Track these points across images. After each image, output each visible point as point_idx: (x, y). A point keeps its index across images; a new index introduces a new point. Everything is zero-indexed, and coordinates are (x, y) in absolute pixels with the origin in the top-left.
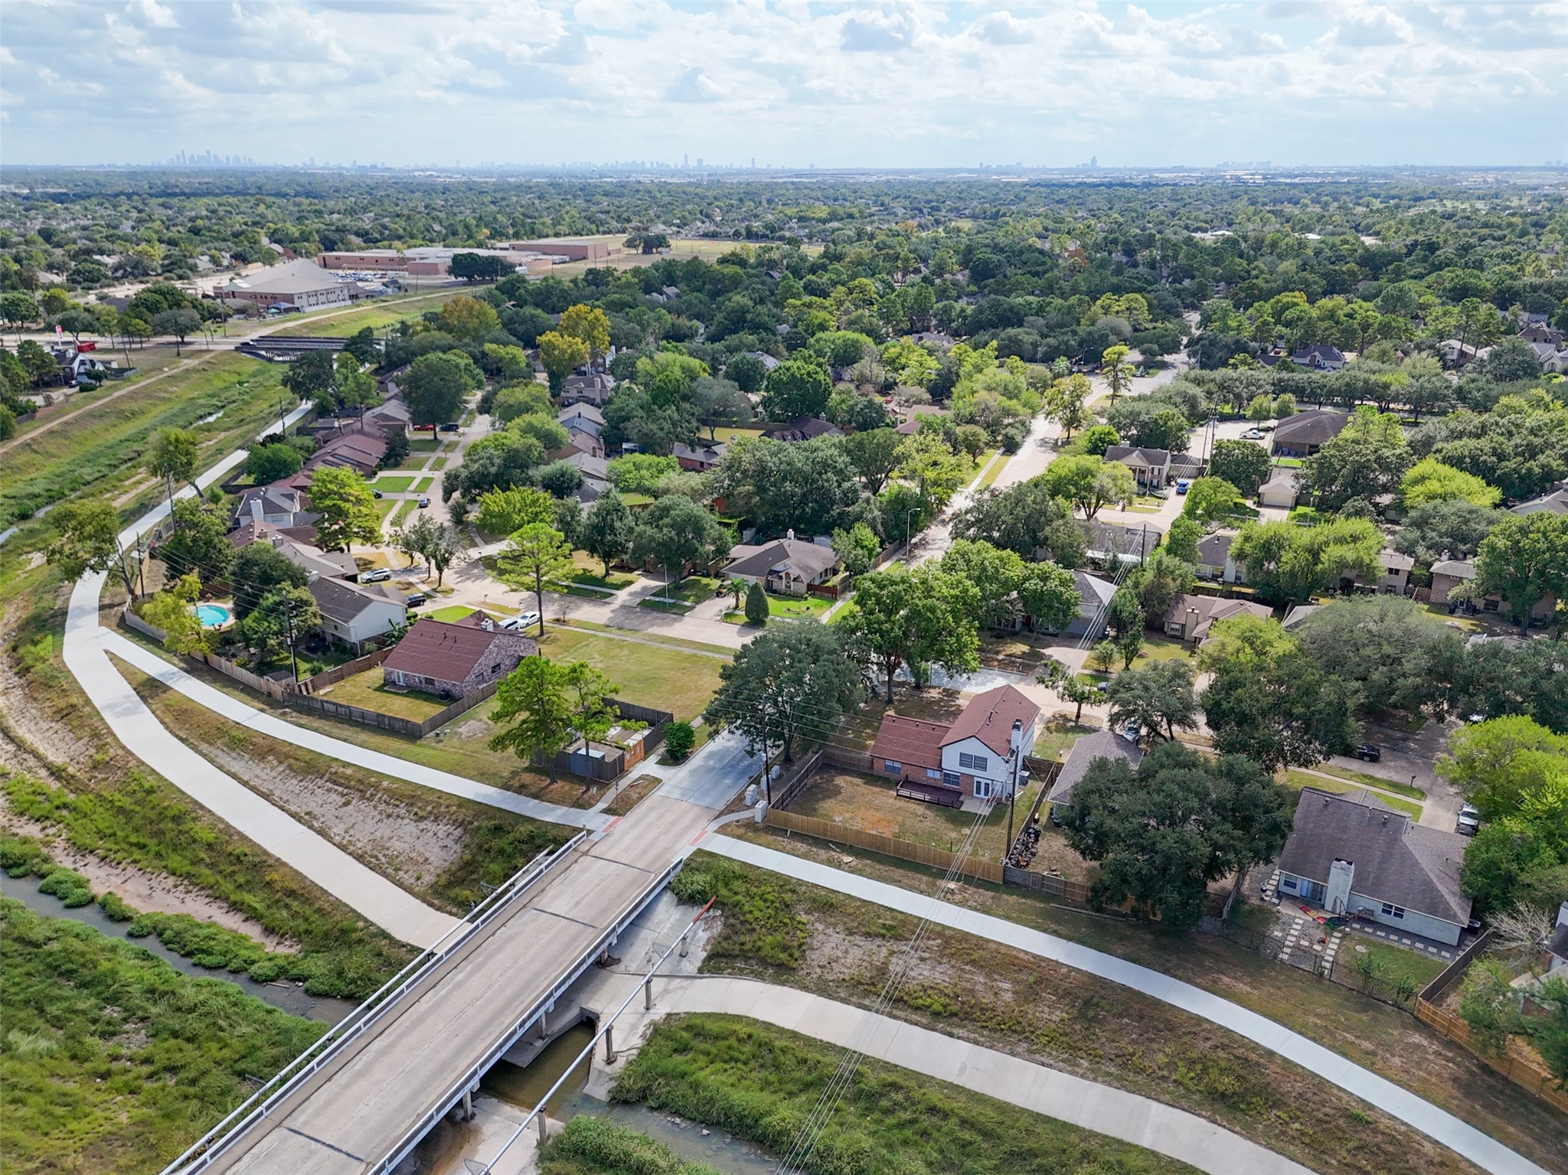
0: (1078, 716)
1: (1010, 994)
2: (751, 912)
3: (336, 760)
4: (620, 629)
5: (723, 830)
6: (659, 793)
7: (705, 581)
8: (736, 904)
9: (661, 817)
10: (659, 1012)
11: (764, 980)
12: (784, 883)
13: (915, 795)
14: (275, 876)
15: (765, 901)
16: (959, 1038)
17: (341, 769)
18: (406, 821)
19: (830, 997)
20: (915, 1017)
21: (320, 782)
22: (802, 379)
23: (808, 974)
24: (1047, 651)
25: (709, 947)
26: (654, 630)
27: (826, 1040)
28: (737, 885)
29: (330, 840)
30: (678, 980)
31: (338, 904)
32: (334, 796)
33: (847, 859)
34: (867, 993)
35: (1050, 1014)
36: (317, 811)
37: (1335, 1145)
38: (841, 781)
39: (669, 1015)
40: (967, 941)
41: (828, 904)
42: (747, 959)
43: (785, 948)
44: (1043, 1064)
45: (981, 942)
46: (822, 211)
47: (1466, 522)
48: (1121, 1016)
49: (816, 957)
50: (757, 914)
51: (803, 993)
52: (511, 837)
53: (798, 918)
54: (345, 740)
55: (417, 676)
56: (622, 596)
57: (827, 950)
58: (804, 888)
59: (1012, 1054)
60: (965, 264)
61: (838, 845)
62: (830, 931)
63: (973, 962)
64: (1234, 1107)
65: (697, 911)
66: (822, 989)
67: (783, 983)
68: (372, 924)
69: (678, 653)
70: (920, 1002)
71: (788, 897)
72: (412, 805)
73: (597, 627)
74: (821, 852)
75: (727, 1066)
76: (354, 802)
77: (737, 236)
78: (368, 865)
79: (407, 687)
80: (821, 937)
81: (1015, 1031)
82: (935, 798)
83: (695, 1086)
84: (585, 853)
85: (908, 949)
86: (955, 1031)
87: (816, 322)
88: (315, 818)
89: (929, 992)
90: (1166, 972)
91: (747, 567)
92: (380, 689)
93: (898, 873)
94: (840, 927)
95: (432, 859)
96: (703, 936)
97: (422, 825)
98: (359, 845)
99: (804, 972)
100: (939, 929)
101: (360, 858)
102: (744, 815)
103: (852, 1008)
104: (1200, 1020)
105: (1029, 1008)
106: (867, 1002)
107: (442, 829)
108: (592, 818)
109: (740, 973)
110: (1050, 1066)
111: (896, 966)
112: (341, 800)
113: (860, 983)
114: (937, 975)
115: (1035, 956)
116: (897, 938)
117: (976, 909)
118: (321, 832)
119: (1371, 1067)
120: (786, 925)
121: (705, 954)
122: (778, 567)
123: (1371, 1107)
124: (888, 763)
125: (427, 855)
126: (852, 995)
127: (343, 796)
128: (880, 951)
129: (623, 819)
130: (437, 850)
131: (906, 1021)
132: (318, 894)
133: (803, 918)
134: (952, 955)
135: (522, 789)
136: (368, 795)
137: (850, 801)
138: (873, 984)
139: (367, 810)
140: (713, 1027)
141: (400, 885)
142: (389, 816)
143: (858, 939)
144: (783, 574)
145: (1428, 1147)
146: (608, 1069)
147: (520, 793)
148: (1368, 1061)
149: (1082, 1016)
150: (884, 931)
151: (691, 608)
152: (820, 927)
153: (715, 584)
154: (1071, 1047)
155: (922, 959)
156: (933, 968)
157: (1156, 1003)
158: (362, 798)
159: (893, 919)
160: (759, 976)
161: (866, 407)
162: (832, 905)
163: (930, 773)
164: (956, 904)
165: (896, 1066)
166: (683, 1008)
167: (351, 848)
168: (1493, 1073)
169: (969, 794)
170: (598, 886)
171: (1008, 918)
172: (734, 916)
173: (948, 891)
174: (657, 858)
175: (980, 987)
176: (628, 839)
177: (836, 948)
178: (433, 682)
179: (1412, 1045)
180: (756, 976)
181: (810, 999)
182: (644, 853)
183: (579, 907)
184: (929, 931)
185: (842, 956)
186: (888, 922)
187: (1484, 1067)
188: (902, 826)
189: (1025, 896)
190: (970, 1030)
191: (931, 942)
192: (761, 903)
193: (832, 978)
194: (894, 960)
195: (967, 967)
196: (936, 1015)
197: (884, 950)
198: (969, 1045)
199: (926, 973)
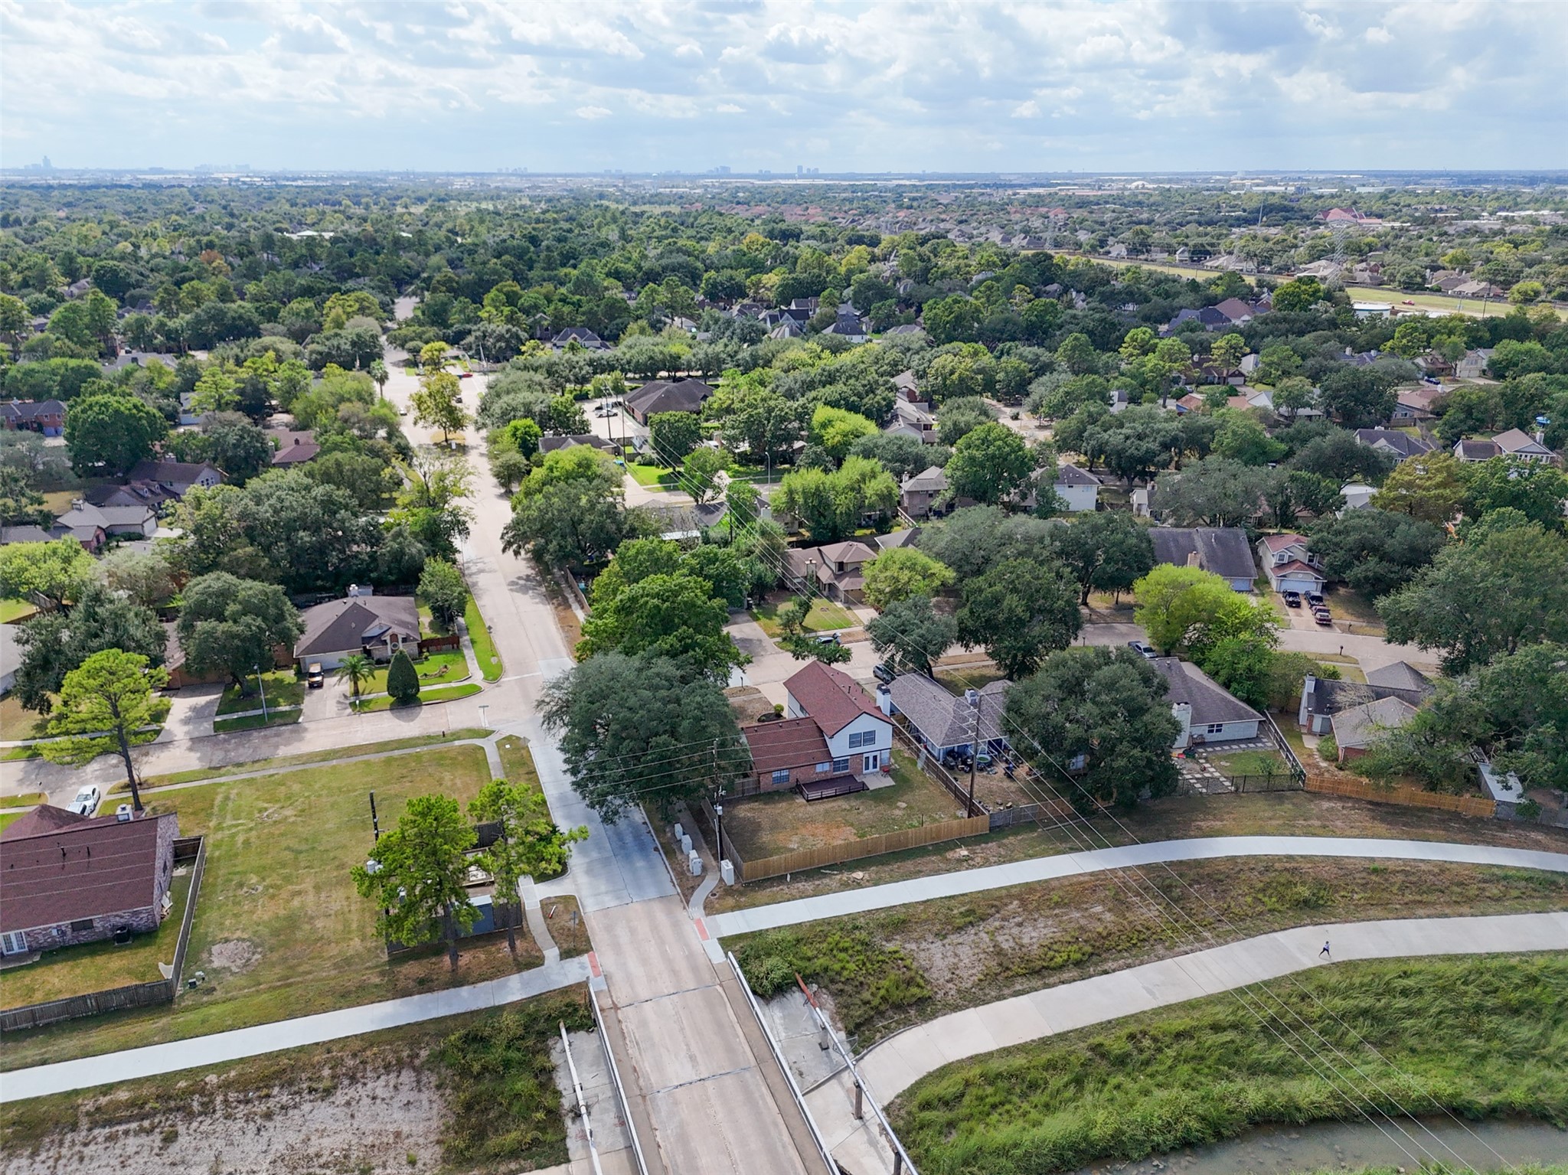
1: (1108, 914)
2: (843, 968)
3: (76, 1092)
4: (239, 765)
5: (710, 909)
6: (588, 910)
7: (268, 676)
8: (824, 969)
9: (633, 931)
10: (875, 1111)
11: (914, 1024)
12: (840, 925)
13: (826, 793)
15: (845, 950)
16: (1114, 971)
17: (103, 1100)
18: (306, 1107)
19: (985, 1002)
20: (1066, 976)
21: (82, 1135)
23: (946, 993)
25: (839, 1025)
26: (283, 751)
27: (1035, 1038)
28: (805, 950)
32: (132, 1143)
33: (859, 875)
34: (1010, 980)
35: (1149, 912)
37: (1385, 895)
39: (887, 1109)
40: (1035, 890)
41: (898, 921)
42: (881, 1014)
43: (909, 982)
44: (1186, 953)
45: (1045, 885)
48: (1190, 885)
49: (940, 975)
50: (852, 966)
51: (959, 1014)
52: (501, 1040)
53: (887, 950)
54: (44, 1063)
55: (51, 930)
56: (176, 728)
57: (940, 963)
58: (862, 920)
59: (1160, 958)
60: (72, 274)
61: (830, 867)
62: (924, 945)
63: (1057, 905)
64: (1316, 907)
65: (796, 998)
66: (971, 999)
67: (934, 1016)
69: (367, 763)
70: (1059, 960)
71: (862, 935)
72: (291, 1083)
74: (826, 881)
75: (996, 1116)
76: (181, 1128)
79: (32, 951)
80: (922, 955)
81: (1144, 940)
82: (839, 789)
83: (1003, 1151)
84: (617, 1007)
85: (997, 924)
86: (1106, 967)
89: (1055, 947)
90: (1169, 838)
91: (325, 643)
93: (909, 865)
94: (930, 938)
95: (406, 1129)
97: (340, 1097)
99: (941, 994)
100: (1003, 892)
102: (710, 884)
103: (1012, 1000)
104: (1233, 859)
105: (1130, 916)
106: (1018, 987)
107: (379, 1087)
108: (559, 971)
109: (889, 1032)
110: (1192, 951)
111: (1005, 943)
112: (157, 1139)
113: (995, 975)
114: (1045, 931)
115: (1092, 874)
116: (983, 919)
117: (1002, 863)
119: (1334, 835)
120: (883, 961)
121: (843, 1034)
122: (372, 630)
123: (1372, 860)
124: (775, 775)
125: (391, 1128)
126: (1000, 989)
127: (149, 1132)
128: (981, 937)
129: (596, 955)
130: (398, 1115)
131: (1063, 983)
133: (890, 947)
134: (1037, 908)
135: (424, 985)
136: (196, 1106)
137: (776, 826)
138: (1008, 969)
139: (220, 1127)
140: (947, 1088)
142: (268, 1116)
143: (954, 938)
144: (388, 638)
145: (1423, 867)
147: (431, 990)
148: (1326, 830)
149: (1170, 901)
150: (967, 919)
151: (297, 712)
152: (913, 946)
153: (289, 676)
154: (1189, 928)
155: (1020, 925)
156: (1035, 928)
157: (1198, 863)
158: (190, 1116)
159: (963, 904)
160: (908, 1023)
161: (243, 438)
162: (904, 922)
163: (819, 768)
164: (984, 866)
165: (1110, 1022)
166: (888, 1095)
168: (1378, 804)
169: (861, 773)
170: (682, 1029)
171: (1031, 857)
172: (832, 981)
173: (967, 859)
174: (695, 969)
175: (1083, 922)
176: (635, 967)
177: (944, 957)
178: (88, 925)
179: (1329, 810)
180: (905, 1025)
181: (971, 1014)
182: (674, 972)
183: (699, 1059)
184: (1000, 898)
185: (956, 960)
186: (963, 909)
187: (1370, 803)
188: (852, 825)
189: (1016, 834)
190: (1114, 960)
191: (1011, 907)
192: (842, 955)
193: (969, 985)
194: (1000, 939)
195: (1057, 911)
196: (1078, 964)
197: (983, 935)
198: (1127, 971)
199: (1034, 934)
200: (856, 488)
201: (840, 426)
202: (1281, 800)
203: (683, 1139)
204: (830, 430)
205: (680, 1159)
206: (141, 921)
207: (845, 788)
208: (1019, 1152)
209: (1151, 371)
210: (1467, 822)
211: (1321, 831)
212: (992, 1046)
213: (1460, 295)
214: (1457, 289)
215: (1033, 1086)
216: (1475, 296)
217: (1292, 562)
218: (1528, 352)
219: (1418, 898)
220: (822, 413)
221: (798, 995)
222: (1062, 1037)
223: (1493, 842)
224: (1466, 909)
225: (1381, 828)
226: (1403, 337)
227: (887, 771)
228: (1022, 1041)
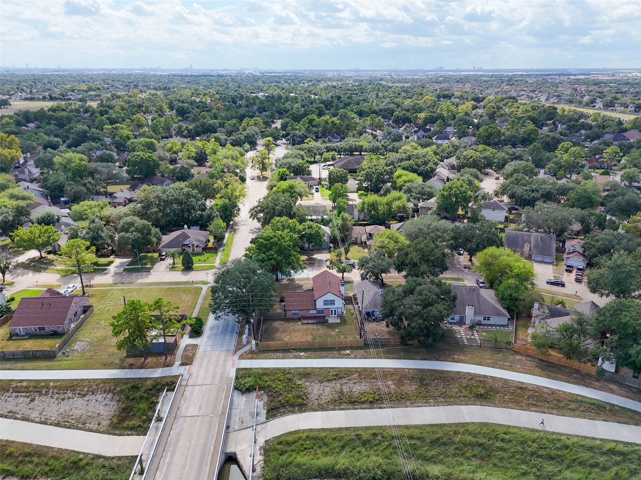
0: (343, 278)
1: (393, 386)
2: (276, 387)
3: (13, 380)
4: (123, 283)
5: (241, 357)
6: (200, 350)
7: (150, 255)
8: (269, 386)
9: (209, 360)
10: (261, 441)
11: (296, 413)
12: (284, 371)
13: (310, 322)
14: (11, 449)
15: (280, 380)
16: (384, 408)
17: (19, 384)
18: (75, 399)
19: (326, 410)
20: (364, 406)
21: (8, 394)
22: (147, 159)
23: (313, 404)
24: (315, 256)
25: (266, 408)
26: (140, 281)
27: (337, 427)
28: (265, 378)
29: (33, 421)
30: (260, 426)
31: (61, 451)
32: (22, 399)
33: (302, 354)
34: (341, 403)
35: (411, 388)
36: (15, 409)
37: (520, 399)
38: (276, 324)
39: (266, 441)
40: (367, 371)
41: (306, 374)
42: (284, 407)
43: (299, 397)
44: (419, 407)
45: (373, 370)
46: (84, 87)
47: (423, 188)
48: (434, 380)
49: (312, 396)
50: (281, 387)
51: (315, 413)
52: (143, 389)
53: (297, 383)
54: (10, 369)
55: (33, 328)
56: (112, 269)
57: (315, 392)
58: (293, 371)
59: (406, 407)
61: (294, 349)
62: (313, 384)
63: (374, 378)
64: (486, 398)
65: (254, 394)
66: (322, 408)
67: (305, 411)
68: (88, 454)
69: (162, 288)
70: (363, 400)
71: (289, 376)
72: (74, 390)
73: (110, 285)
74: (289, 354)
75: (305, 452)
76: (37, 398)
77: (44, 98)
78: (65, 427)
79: (27, 334)
80: (310, 388)
81: (403, 398)
82: (316, 321)
83: (299, 465)
84: (187, 385)
85: (345, 381)
86: (382, 406)
87: (125, 135)
88: (15, 413)
89: (364, 394)
90: (437, 360)
91: (170, 245)
92: (10, 339)
93: (324, 353)
94: (316, 381)
95: (102, 413)
96: (261, 404)
97: (86, 398)
98: (53, 419)
99: (311, 404)
100: (354, 369)
101: (58, 425)
102: (247, 348)
103: (338, 411)
104: (459, 373)
105: (402, 388)
106: (342, 407)
107: (100, 397)
108: (176, 370)
109: (284, 414)
110: (421, 406)
111: (345, 389)
112: (29, 400)
113: (336, 400)
114: (363, 387)
115: (394, 369)
116: (341, 378)
117: (361, 358)
118: (24, 419)
119: (513, 370)
120: (294, 387)
121: (265, 411)
122: (186, 242)
123: (523, 383)
124: (293, 312)
125: (98, 412)
126: (335, 406)
127: (27, 397)
128: (337, 385)
129: (192, 366)
130: (102, 408)
131: (361, 409)
132: (46, 450)
133: (299, 382)
134: (365, 378)
135: (131, 366)
136: (44, 392)
137: (284, 331)
138: (341, 399)
139: (48, 400)
140: (290, 439)
141: (91, 430)
142: (63, 400)
143: (326, 384)
144: (191, 245)
145: (545, 390)
146: (255, 474)
147: (132, 368)
148: (511, 368)
149: (422, 385)
150: (334, 377)
151: (152, 268)
152: (308, 384)
153: (156, 255)
154: (425, 397)
155: (355, 383)
156: (360, 385)
157: (443, 372)
158: (41, 394)
159: (335, 371)
160: (293, 412)
161: (181, 169)
162: (308, 374)
163: (311, 312)
164: (353, 358)
165: (370, 427)
166: (270, 437)
167: (49, 422)
168: (544, 361)
169: (329, 316)
170: (204, 398)
171: (375, 358)
172: (270, 391)
173: (348, 354)
174: (222, 378)
175: (381, 387)
176: (202, 373)
177: (319, 390)
178: (43, 329)
179: (518, 360)
180: (292, 412)
181: (319, 414)
183: (202, 409)
184: (351, 371)
185: (323, 392)
186: (334, 373)
187: (540, 360)
188: (313, 335)
189: (374, 348)
190: (387, 404)
191: (354, 376)
192: (278, 382)
193: (323, 403)
194: (344, 387)
195: (372, 381)
196: (371, 402)
197: (338, 385)
198: (390, 409)
199: (359, 388)
200: (389, 204)
201: (404, 178)
202: (499, 352)
203: (179, 434)
204: (400, 179)
205: (173, 441)
206: (60, 330)
207: (318, 321)
208: (304, 467)
210: (581, 375)
212: (319, 427)
215: (325, 444)
217: (574, 252)
219: (535, 403)
220: (399, 172)
222: (347, 429)
224: (555, 412)
225: (537, 370)
227: (340, 317)
228: (331, 427)
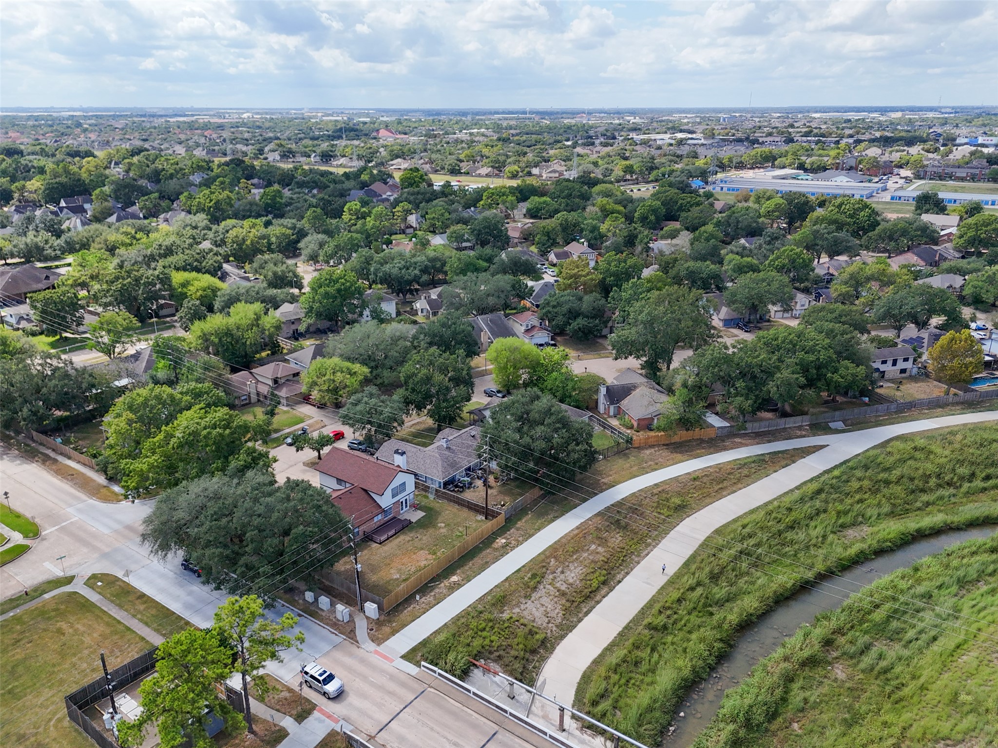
1: (600, 548)
2: (490, 641)
5: (378, 640)
8: (480, 648)
11: (547, 658)
12: (470, 615)
13: (388, 534)
15: (484, 629)
16: (622, 579)
19: (574, 627)
20: (603, 592)
23: (551, 631)
27: (615, 635)
28: (462, 640)
30: (533, 708)
33: (454, 578)
34: (578, 607)
35: (616, 539)
37: (705, 490)
39: (572, 718)
40: (557, 549)
41: (499, 599)
42: (528, 660)
43: (530, 633)
44: (647, 555)
45: (560, 544)
48: (625, 517)
49: (541, 621)
50: (494, 638)
51: (565, 640)
53: (505, 619)
57: (537, 614)
58: (480, 606)
59: (638, 563)
61: (432, 581)
62: (523, 607)
63: (573, 553)
64: (684, 507)
65: (478, 673)
66: (566, 628)
67: (553, 648)
70: (594, 585)
71: (486, 616)
74: (437, 591)
80: (525, 613)
81: (625, 556)
85: (551, 577)
86: (617, 579)
89: (588, 578)
94: (523, 601)
99: (549, 631)
100: (541, 557)
103: (586, 619)
104: (632, 495)
105: (610, 545)
106: (585, 610)
108: (305, 733)
109: (538, 669)
110: (649, 553)
111: (562, 586)
113: (569, 608)
114: (577, 571)
115: (577, 528)
116: (542, 577)
117: (526, 539)
119: (664, 466)
120: (508, 627)
123: (689, 474)
126: (576, 615)
128: (548, 588)
129: (320, 708)
131: (604, 597)
133: (506, 616)
134: (564, 559)
138: (573, 601)
143: (535, 596)
145: (710, 470)
149: (622, 529)
150: (535, 580)
152: (517, 610)
154: (640, 541)
155: (562, 572)
156: (571, 571)
159: (526, 572)
160: (544, 659)
163: (377, 518)
164: (519, 544)
168: (667, 445)
169: (400, 514)
170: (432, 729)
171: (539, 529)
172: (491, 653)
173: (506, 545)
174: (403, 685)
175: (591, 557)
177: (537, 609)
179: (651, 454)
180: (543, 661)
181: (572, 638)
182: (391, 693)
184: (543, 561)
185: (544, 608)
186: (529, 575)
187: (664, 445)
188: (422, 549)
189: (520, 519)
190: (619, 573)
191: (552, 564)
192: (485, 634)
193: (560, 620)
194: (558, 585)
195: (575, 557)
196: (604, 583)
197: (548, 586)
198: (628, 577)
199: (573, 575)
202: (626, 456)
207: (397, 527)
208: (657, 705)
209: (372, 228)
210: (708, 442)
211: (656, 467)
212: (598, 651)
213: (480, 176)
214: (478, 172)
215: (637, 664)
216: (487, 175)
217: (533, 327)
218: (545, 202)
219: (720, 486)
221: (476, 671)
222: (627, 628)
223: (725, 449)
224: (740, 486)
225: (679, 456)
226: (488, 198)
227: (416, 507)
228: (610, 640)
